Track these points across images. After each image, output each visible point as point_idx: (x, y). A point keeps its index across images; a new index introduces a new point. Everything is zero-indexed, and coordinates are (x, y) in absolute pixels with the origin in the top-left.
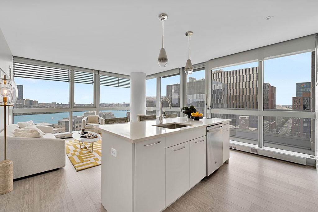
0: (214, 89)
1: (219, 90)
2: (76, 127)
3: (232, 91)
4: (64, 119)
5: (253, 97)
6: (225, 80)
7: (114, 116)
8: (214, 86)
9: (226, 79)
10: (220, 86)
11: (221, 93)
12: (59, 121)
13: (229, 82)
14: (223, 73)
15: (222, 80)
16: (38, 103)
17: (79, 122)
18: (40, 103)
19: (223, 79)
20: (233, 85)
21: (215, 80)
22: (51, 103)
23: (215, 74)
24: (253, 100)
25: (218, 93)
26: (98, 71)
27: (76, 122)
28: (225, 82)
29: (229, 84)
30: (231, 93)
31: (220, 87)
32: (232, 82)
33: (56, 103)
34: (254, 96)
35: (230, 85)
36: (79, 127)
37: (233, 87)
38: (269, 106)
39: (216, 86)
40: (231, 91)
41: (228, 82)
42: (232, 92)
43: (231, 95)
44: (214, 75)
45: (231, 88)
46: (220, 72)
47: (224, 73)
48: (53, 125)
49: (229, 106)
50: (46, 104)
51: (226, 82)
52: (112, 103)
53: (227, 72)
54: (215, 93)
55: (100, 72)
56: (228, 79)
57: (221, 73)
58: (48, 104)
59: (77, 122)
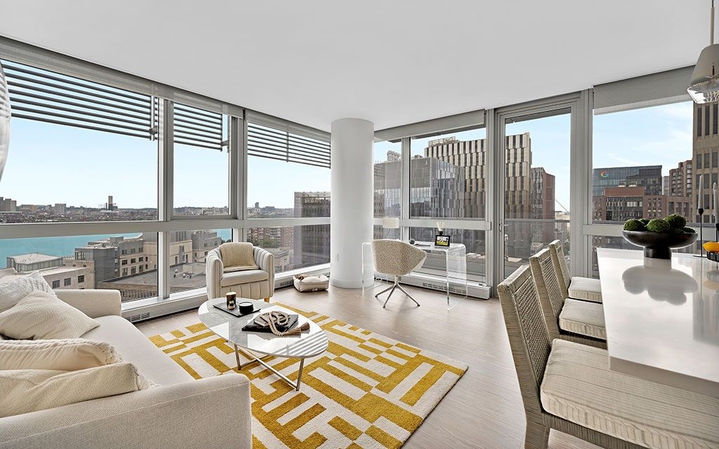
0: (439, 178)
1: (449, 179)
2: (121, 263)
3: (474, 182)
4: (89, 244)
5: (514, 196)
6: (459, 159)
7: (218, 236)
8: (439, 171)
9: (462, 157)
10: (451, 171)
11: (452, 186)
12: (76, 249)
13: (468, 164)
14: (456, 145)
15: (454, 160)
16: (18, 205)
17: (129, 251)
18: (22, 206)
19: (457, 157)
20: (476, 170)
21: (441, 159)
22: (53, 205)
23: (440, 147)
24: (514, 202)
25: (446, 185)
26: (244, 110)
27: (121, 252)
28: (459, 163)
29: (467, 169)
30: (471, 187)
31: (451, 174)
32: (474, 164)
33: (68, 206)
34: (517, 194)
35: (470, 171)
36: (129, 262)
37: (476, 175)
38: (544, 214)
39: (443, 173)
40: (471, 183)
41: (466, 163)
42: (474, 185)
43: (471, 190)
44: (437, 148)
45: (473, 177)
46: (451, 142)
47: (459, 144)
48: (62, 259)
49: (468, 214)
50: (40, 207)
51: (462, 165)
52: (211, 206)
53: (465, 143)
54: (442, 186)
55: (248, 114)
56: (466, 158)
57: (453, 145)
58: (44, 207)
59: (124, 253)
